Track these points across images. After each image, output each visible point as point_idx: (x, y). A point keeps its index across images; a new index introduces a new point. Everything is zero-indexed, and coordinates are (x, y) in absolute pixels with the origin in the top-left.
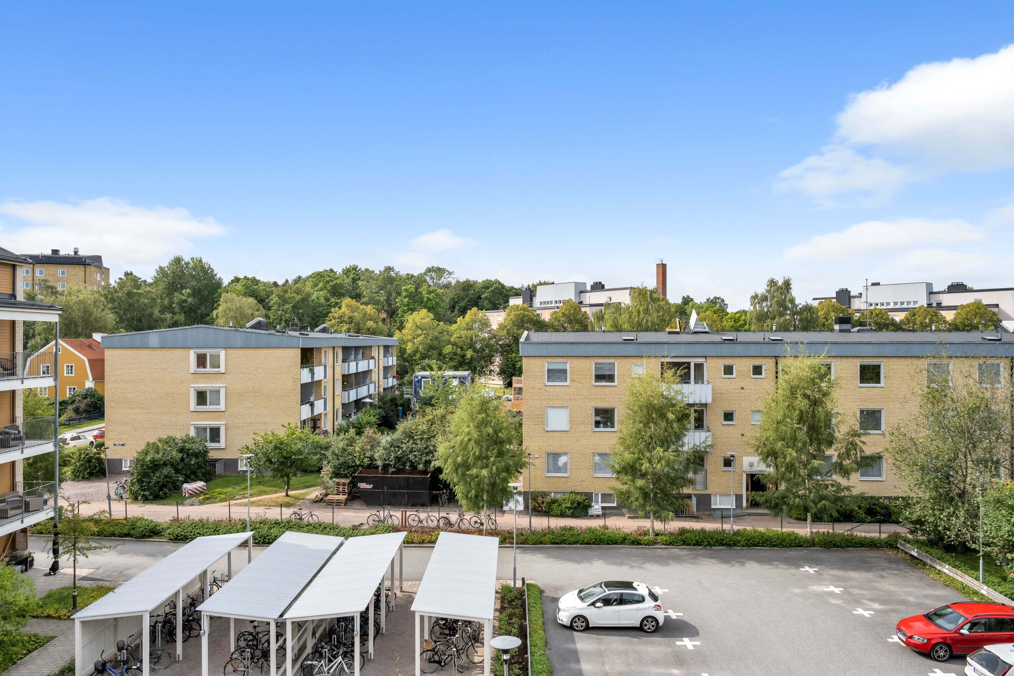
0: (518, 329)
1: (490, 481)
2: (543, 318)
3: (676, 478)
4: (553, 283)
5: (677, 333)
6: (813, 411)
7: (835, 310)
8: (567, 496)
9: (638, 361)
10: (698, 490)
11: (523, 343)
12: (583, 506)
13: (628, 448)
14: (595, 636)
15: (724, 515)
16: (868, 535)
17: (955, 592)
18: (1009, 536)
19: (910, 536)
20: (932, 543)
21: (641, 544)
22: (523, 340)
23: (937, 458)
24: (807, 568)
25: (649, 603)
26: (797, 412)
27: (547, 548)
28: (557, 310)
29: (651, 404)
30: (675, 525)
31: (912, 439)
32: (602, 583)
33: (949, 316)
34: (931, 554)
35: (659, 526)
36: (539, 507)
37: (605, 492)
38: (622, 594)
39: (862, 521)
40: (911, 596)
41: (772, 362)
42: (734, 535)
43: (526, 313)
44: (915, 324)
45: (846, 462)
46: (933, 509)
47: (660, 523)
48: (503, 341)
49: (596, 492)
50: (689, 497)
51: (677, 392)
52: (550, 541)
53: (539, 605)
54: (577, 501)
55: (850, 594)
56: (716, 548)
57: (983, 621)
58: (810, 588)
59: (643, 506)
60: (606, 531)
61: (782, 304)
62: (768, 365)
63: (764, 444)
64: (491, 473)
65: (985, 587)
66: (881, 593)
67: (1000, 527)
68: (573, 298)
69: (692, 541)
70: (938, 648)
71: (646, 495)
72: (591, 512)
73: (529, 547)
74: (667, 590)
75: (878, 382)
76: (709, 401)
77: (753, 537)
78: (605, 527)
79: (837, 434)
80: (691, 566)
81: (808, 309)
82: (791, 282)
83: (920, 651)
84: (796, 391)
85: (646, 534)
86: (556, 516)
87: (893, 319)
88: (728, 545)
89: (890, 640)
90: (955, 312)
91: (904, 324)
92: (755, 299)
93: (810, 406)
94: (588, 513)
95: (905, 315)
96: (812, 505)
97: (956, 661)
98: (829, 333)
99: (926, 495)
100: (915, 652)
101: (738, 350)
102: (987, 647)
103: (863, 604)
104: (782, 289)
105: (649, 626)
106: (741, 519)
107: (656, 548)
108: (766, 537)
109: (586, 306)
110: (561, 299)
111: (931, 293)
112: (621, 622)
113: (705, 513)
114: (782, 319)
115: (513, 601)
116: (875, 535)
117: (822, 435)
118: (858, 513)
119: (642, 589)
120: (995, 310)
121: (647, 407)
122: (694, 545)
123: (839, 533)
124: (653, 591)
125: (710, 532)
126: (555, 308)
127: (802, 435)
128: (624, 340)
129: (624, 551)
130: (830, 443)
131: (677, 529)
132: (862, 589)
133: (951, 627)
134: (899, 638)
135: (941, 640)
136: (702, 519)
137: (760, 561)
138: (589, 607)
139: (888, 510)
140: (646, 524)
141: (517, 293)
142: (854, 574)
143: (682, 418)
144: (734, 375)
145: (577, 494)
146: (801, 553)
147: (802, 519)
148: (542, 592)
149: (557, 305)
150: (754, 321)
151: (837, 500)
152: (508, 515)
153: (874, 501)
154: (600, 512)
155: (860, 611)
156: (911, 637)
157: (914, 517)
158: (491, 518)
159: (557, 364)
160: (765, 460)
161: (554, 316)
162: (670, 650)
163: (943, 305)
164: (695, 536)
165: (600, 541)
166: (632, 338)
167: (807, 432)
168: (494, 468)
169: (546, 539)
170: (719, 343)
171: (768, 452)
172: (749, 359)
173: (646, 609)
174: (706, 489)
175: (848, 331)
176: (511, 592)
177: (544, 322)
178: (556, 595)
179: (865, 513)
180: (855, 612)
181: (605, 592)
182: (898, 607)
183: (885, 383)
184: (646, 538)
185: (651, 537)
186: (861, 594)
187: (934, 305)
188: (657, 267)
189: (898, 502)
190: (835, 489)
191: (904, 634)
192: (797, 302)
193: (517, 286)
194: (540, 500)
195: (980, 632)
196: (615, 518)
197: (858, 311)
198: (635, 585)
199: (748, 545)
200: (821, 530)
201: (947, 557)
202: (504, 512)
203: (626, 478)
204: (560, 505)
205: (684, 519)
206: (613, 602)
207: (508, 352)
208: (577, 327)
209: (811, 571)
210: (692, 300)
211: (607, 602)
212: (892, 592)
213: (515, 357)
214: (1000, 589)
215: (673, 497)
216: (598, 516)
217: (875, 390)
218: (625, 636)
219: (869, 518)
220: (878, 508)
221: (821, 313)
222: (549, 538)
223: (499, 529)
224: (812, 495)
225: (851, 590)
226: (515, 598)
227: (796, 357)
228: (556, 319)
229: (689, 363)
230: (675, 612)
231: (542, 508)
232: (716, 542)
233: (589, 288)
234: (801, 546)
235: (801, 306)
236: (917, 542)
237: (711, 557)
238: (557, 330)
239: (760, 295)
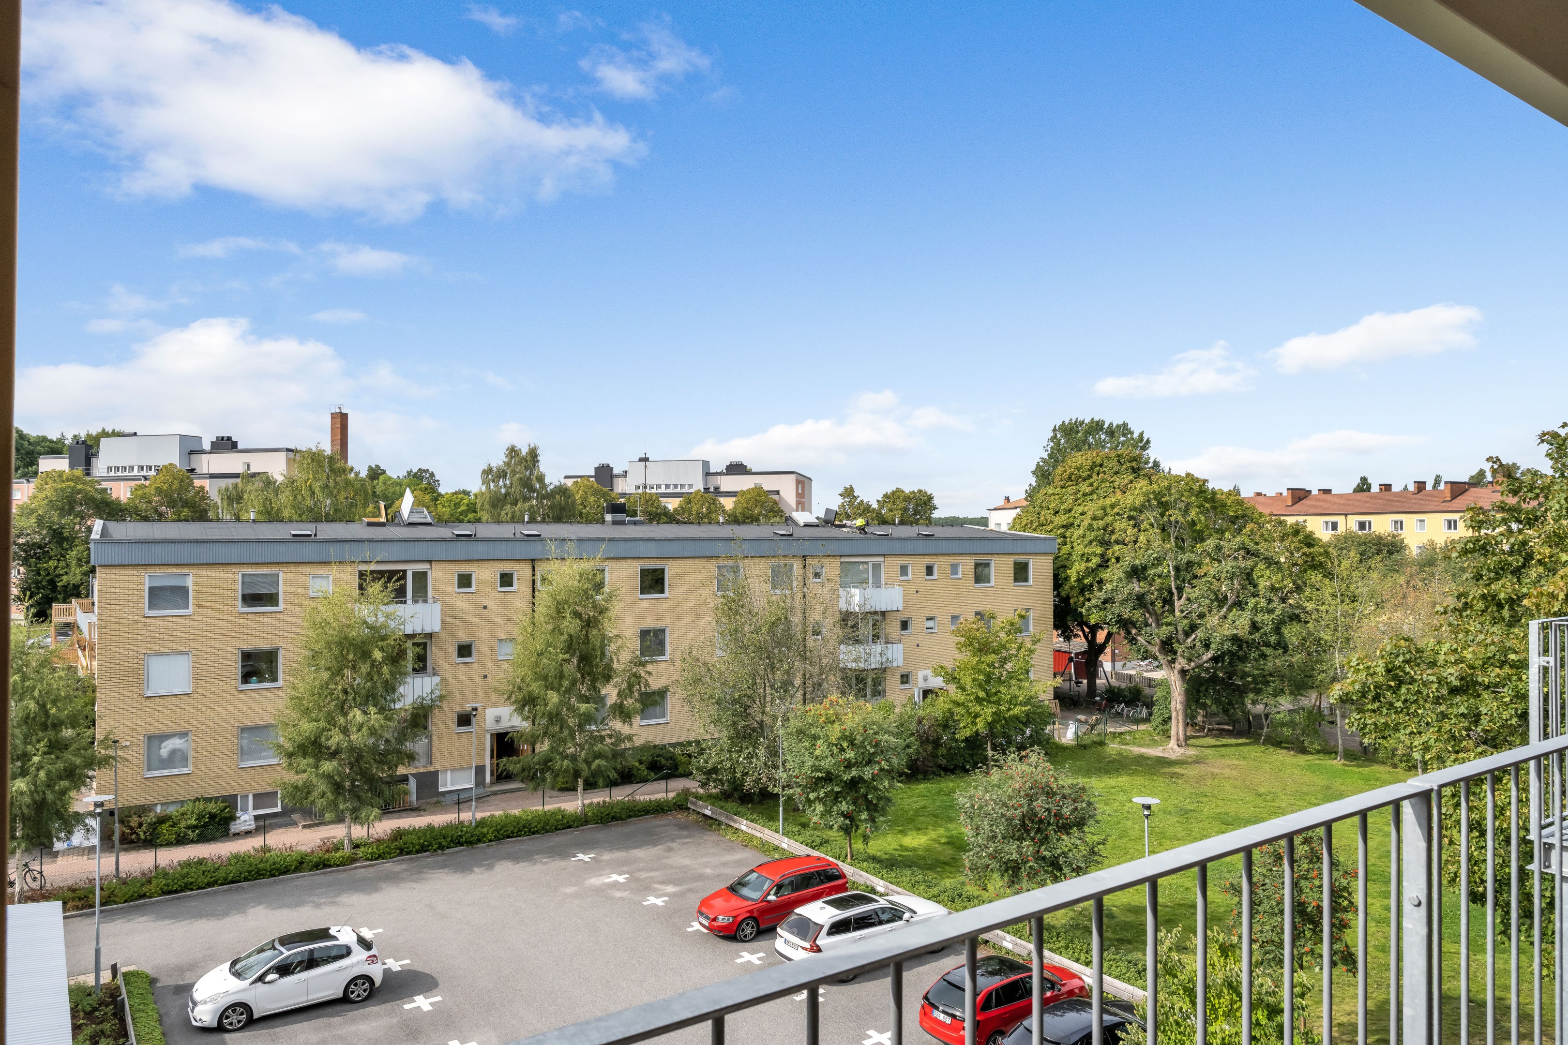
0: (62, 516)
1: (33, 800)
2: (114, 496)
3: (387, 752)
4: (135, 434)
5: (382, 525)
6: (587, 635)
7: (596, 493)
8: (189, 807)
9: (322, 570)
10: (420, 767)
11: (96, 542)
12: (220, 820)
13: (306, 712)
14: (266, 1031)
15: (460, 800)
16: (654, 797)
17: (755, 852)
18: (812, 771)
19: (701, 791)
20: (726, 796)
21: (330, 866)
22: (98, 537)
23: (734, 687)
24: (581, 856)
25: (359, 955)
26: (564, 637)
27: (154, 903)
28: (143, 482)
29: (346, 638)
30: (385, 827)
31: (705, 664)
32: (274, 941)
33: (728, 504)
34: (726, 810)
35: (359, 832)
36: (132, 834)
37: (260, 791)
38: (312, 951)
39: (645, 780)
40: (708, 867)
41: (527, 567)
42: (477, 826)
43: (80, 487)
44: (690, 514)
45: (628, 702)
46: (730, 751)
47: (358, 827)
48: (28, 538)
49: (244, 793)
50: (405, 779)
51: (388, 616)
52: (161, 889)
53: (152, 1006)
54: (210, 813)
55: (637, 880)
56: (451, 850)
57: (787, 882)
58: (587, 882)
59: (334, 804)
60: (268, 855)
61: (527, 484)
62: (521, 572)
63: (520, 688)
64: (35, 785)
65: (786, 840)
66: (673, 871)
67: (803, 762)
68: (176, 462)
69: (414, 847)
70: (744, 926)
71: (337, 788)
72: (235, 827)
73: (116, 909)
74: (381, 930)
75: (662, 591)
76: (437, 628)
77: (506, 825)
78: (266, 849)
79: (615, 665)
80: (414, 885)
81: (562, 491)
82: (538, 452)
83: (726, 934)
84: (564, 608)
85: (339, 849)
86: (169, 844)
87: (665, 508)
88: (469, 843)
89: (690, 930)
90: (734, 499)
91: (679, 514)
92: (488, 475)
93: (583, 627)
94: (229, 830)
95: (678, 503)
96: (584, 766)
97: (764, 936)
98: (599, 526)
99: (724, 736)
100: (719, 936)
101: (479, 550)
102: (798, 910)
103: (655, 890)
104: (526, 461)
105: (360, 991)
106: (483, 802)
107: (356, 868)
108: (522, 822)
109: (202, 476)
110: (153, 463)
111: (708, 474)
112: (310, 997)
113: (428, 800)
114: (527, 504)
115: (95, 1009)
116: (661, 796)
117: (597, 666)
118: (639, 770)
119: (345, 936)
120: (776, 497)
121: (339, 644)
122: (418, 852)
123: (618, 801)
124: (361, 934)
125: (444, 828)
126: (140, 479)
127: (570, 669)
128: (294, 536)
129: (299, 882)
130: (607, 678)
131: (389, 832)
132: (652, 870)
133: (756, 895)
134: (701, 924)
135: (748, 915)
136: (425, 810)
137: (516, 858)
138: (254, 985)
139: (674, 760)
140: (337, 832)
141: (54, 449)
142: (639, 853)
143: (396, 658)
144: (474, 588)
145: (209, 800)
146: (570, 836)
147: (569, 789)
148: (153, 981)
149: (144, 473)
150: (487, 507)
151: (616, 755)
152: (65, 858)
153: (657, 751)
154: (252, 825)
155: (652, 900)
156: (714, 919)
157: (710, 766)
158: (29, 870)
159: (167, 577)
160: (520, 710)
161: (140, 492)
162: (395, 1020)
163: (722, 489)
164: (419, 838)
165: (257, 873)
166: (308, 532)
167: (579, 666)
168: (42, 774)
169: (152, 887)
170: (451, 540)
171: (524, 699)
172: (495, 564)
173: (353, 966)
174: (431, 763)
175: (622, 523)
176: (90, 995)
177: (117, 503)
178: (183, 980)
179: (648, 768)
180: (645, 903)
181: (282, 953)
182: (696, 884)
183: (670, 592)
184: (338, 855)
185: (347, 851)
186: (651, 878)
187: (712, 490)
188: (332, 418)
189: (690, 748)
190: (613, 740)
191: (707, 918)
192: (547, 481)
193: (53, 436)
194: (134, 821)
195: (788, 895)
196: (279, 831)
197: (623, 495)
198: (333, 932)
199: (497, 839)
200: (595, 800)
201: (742, 809)
202: (56, 855)
203: (303, 762)
204: (174, 825)
205: (397, 815)
206: (295, 968)
207: (39, 558)
208: (185, 512)
209: (586, 858)
210: (384, 472)
211: (284, 970)
212: (686, 866)
213: (56, 568)
214: (801, 839)
215: (383, 783)
216: (248, 833)
217: (658, 603)
218: (318, 1017)
219: (652, 774)
220: (662, 760)
221: (577, 497)
222: (158, 885)
223: (48, 886)
224: (583, 754)
225: (638, 875)
226: (100, 1005)
227: (563, 559)
228: (143, 497)
229: (405, 572)
230: (396, 961)
231: (138, 835)
232: (451, 841)
233: (207, 446)
234: (570, 827)
235: (552, 487)
236: (710, 796)
237: (443, 866)
238: (145, 519)
239: (495, 469)
